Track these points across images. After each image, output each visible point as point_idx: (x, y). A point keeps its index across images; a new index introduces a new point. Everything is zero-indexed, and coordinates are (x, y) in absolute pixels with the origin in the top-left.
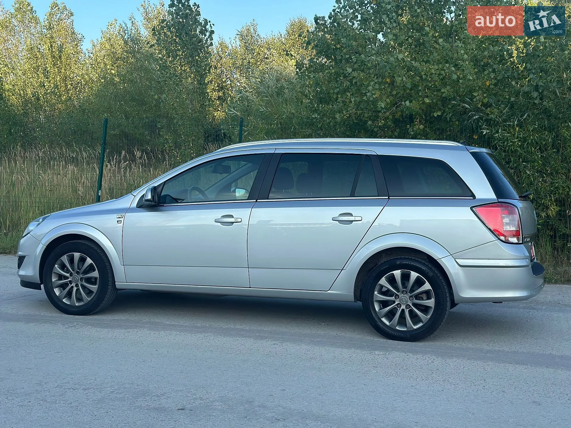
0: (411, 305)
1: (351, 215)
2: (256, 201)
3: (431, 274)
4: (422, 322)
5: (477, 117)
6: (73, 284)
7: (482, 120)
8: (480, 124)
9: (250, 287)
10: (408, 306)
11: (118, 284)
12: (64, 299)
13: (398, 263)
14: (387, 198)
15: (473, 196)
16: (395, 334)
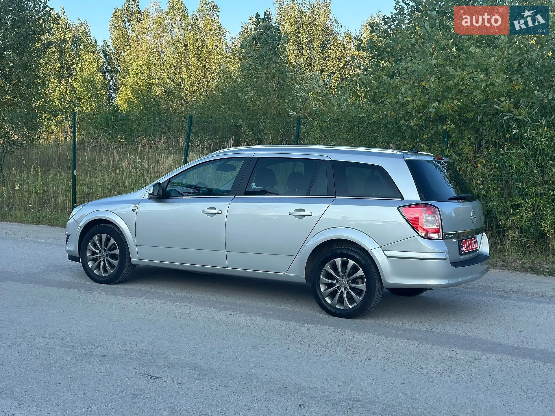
0: (348, 288)
1: (303, 210)
2: (235, 197)
3: (363, 262)
4: (357, 303)
5: (507, 117)
6: (102, 259)
7: (513, 120)
8: (510, 124)
9: (227, 268)
10: (345, 289)
11: (134, 261)
12: (94, 270)
13: (338, 252)
14: (334, 197)
15: (402, 198)
16: (335, 311)
